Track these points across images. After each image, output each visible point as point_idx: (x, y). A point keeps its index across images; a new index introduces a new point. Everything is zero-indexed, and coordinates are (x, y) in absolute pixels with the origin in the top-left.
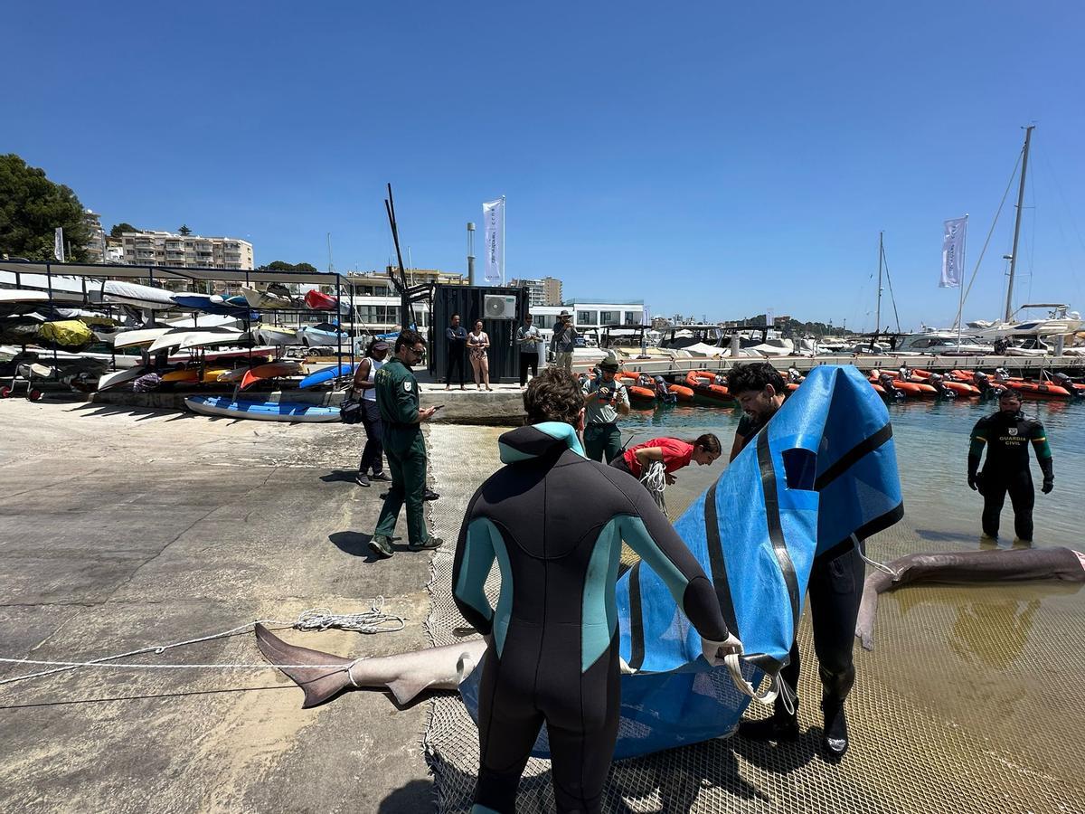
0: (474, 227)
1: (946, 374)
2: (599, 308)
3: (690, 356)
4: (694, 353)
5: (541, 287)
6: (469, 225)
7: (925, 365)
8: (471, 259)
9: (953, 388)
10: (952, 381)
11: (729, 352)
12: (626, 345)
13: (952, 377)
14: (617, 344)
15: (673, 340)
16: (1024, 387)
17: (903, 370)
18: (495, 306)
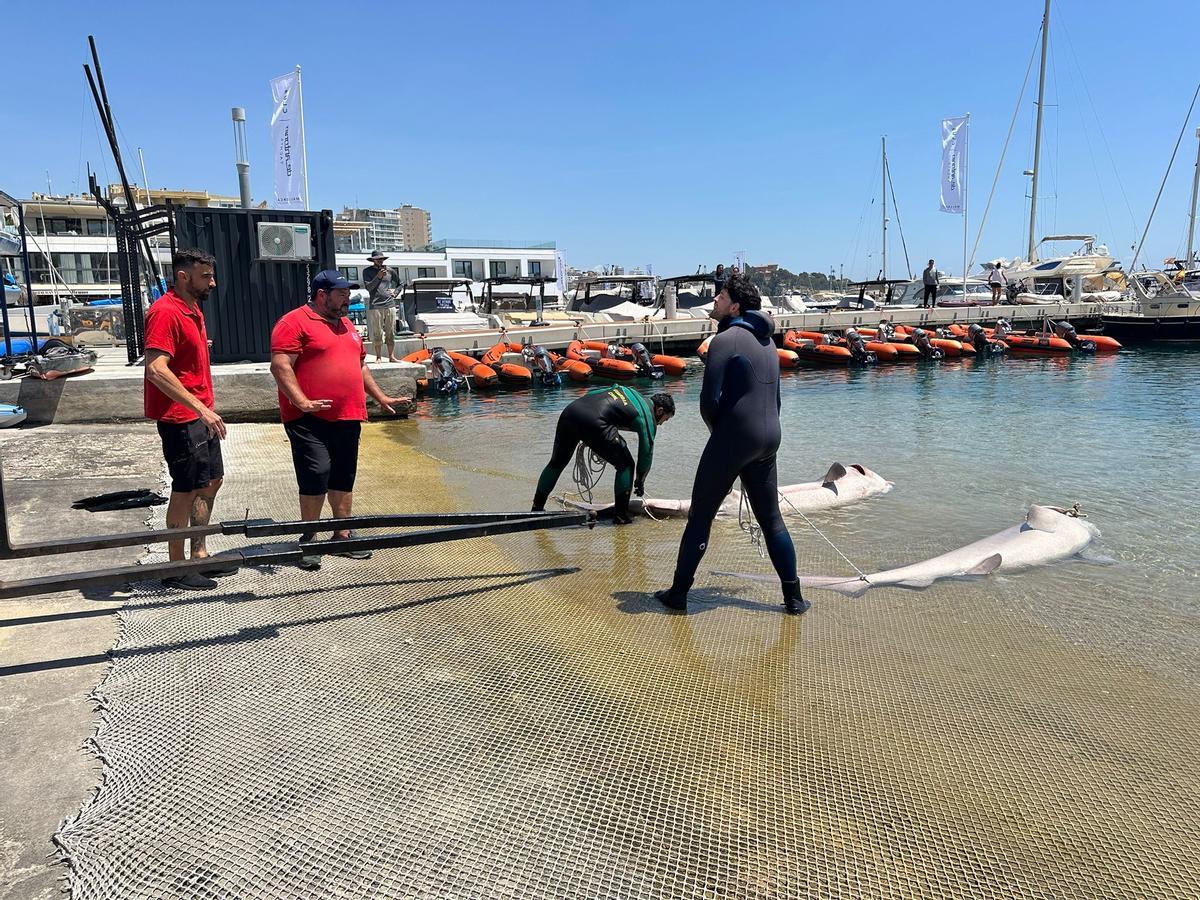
0: (243, 115)
1: (939, 330)
2: (488, 256)
3: (611, 320)
4: (617, 317)
5: (395, 221)
6: (235, 112)
7: (917, 319)
8: (242, 168)
9: (942, 347)
10: (946, 338)
11: (662, 312)
12: (519, 307)
13: (945, 333)
14: (505, 307)
15: (588, 299)
16: (1024, 342)
17: (882, 326)
18: (277, 240)
